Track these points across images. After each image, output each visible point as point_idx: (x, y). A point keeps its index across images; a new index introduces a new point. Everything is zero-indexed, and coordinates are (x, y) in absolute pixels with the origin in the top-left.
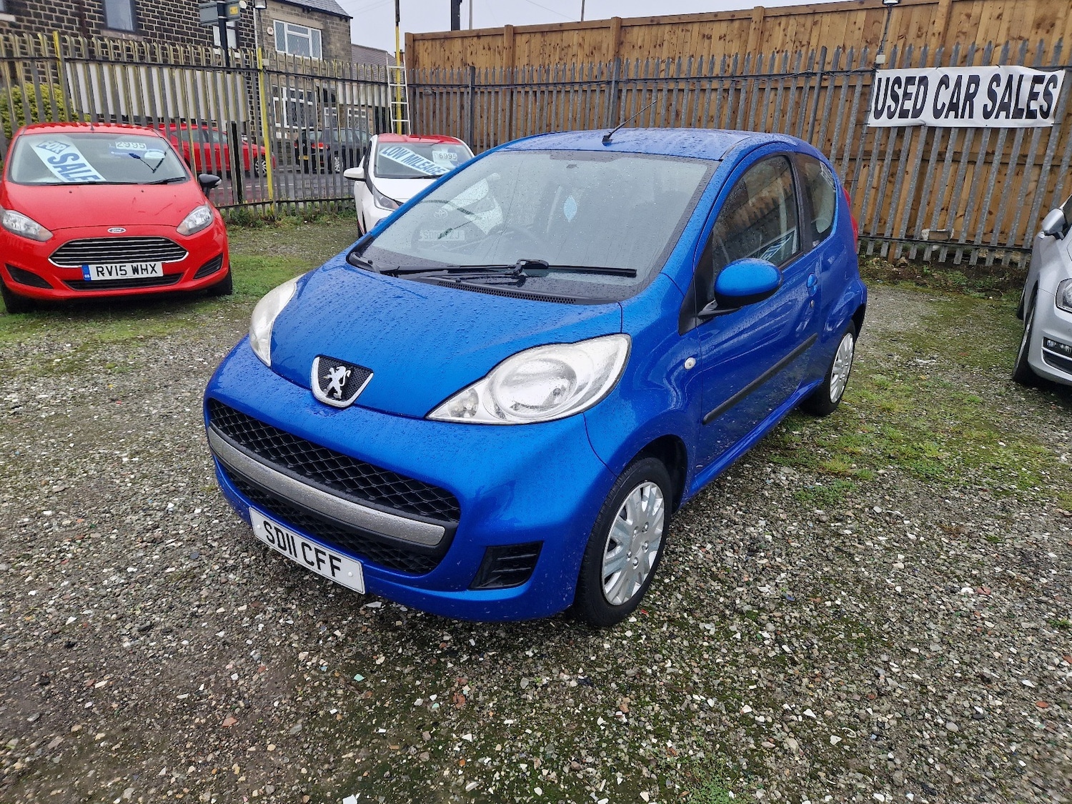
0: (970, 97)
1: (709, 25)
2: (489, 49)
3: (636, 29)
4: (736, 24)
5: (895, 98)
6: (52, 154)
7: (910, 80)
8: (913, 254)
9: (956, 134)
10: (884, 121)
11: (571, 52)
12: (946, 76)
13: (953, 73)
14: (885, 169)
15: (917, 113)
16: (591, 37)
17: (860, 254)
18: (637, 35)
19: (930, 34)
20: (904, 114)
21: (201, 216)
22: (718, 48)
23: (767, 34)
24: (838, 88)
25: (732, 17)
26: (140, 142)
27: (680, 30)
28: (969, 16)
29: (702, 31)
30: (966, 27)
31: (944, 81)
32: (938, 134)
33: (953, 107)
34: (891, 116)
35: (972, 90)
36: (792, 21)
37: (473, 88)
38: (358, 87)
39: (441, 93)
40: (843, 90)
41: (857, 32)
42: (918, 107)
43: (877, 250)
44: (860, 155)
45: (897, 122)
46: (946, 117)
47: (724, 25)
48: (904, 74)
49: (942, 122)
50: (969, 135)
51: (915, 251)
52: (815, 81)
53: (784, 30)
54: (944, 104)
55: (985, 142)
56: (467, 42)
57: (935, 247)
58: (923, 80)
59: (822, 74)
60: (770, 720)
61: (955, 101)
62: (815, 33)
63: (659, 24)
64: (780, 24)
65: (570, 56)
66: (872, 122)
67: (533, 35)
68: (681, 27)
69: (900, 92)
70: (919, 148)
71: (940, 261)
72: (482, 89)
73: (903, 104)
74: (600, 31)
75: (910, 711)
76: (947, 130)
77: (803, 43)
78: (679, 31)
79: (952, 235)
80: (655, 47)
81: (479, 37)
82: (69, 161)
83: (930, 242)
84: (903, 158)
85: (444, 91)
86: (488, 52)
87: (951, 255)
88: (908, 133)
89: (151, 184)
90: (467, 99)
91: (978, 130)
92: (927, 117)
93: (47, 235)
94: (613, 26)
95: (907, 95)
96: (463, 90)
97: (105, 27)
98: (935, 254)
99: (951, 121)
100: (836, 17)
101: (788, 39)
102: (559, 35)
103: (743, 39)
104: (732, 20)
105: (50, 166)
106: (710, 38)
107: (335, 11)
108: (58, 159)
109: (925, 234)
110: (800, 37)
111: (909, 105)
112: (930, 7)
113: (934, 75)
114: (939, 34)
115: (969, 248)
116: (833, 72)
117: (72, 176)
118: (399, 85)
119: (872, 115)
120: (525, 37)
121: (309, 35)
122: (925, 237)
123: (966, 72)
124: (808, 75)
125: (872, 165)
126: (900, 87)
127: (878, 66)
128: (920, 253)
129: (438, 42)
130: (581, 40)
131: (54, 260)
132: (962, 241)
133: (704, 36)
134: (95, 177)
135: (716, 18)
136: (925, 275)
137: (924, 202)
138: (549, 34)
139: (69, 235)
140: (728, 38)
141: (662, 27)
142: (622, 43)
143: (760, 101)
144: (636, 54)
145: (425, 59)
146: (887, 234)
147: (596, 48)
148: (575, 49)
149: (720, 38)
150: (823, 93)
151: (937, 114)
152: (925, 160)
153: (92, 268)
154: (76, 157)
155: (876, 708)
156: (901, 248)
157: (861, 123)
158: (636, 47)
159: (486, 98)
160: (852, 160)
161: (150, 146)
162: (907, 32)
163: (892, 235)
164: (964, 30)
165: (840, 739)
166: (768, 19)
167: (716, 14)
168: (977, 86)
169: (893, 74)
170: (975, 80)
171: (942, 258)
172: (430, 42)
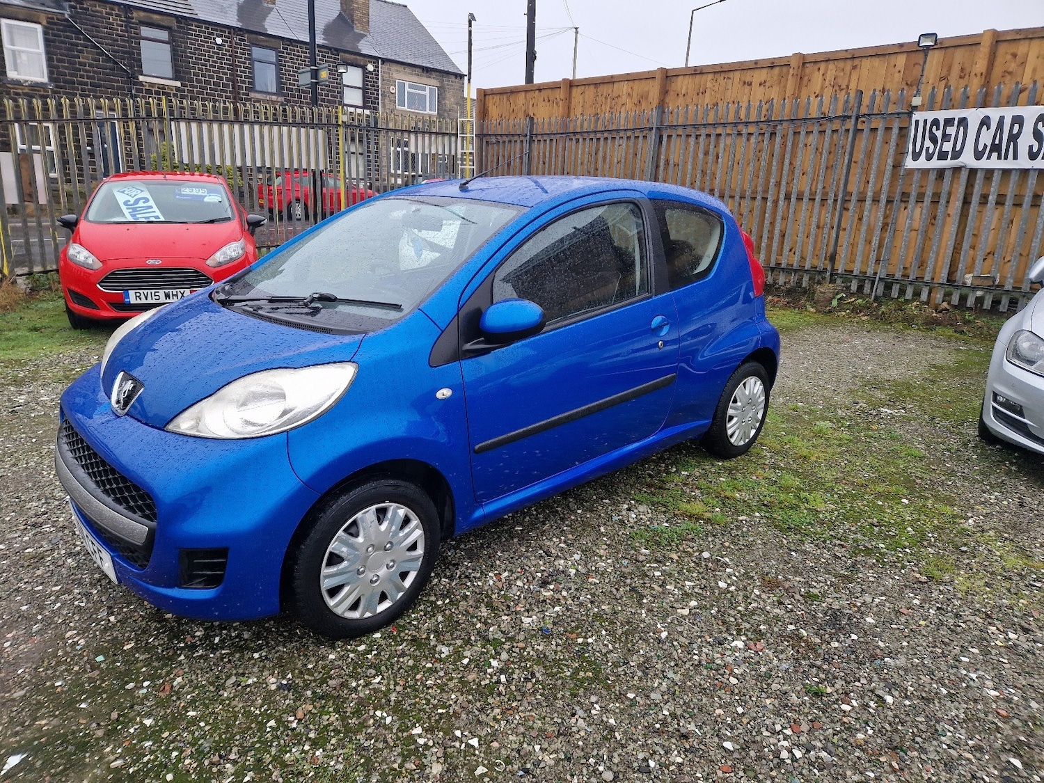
0: (1013, 138)
1: (750, 73)
2: (549, 101)
3: (680, 78)
4: (776, 70)
5: (934, 139)
6: (128, 198)
7: (949, 122)
8: (955, 299)
9: (1000, 176)
10: (922, 163)
11: (621, 101)
12: (987, 117)
13: (994, 113)
14: (924, 211)
15: (956, 155)
16: (639, 87)
17: (898, 297)
18: (682, 84)
19: (973, 74)
20: (943, 156)
21: (234, 251)
22: (758, 94)
23: (806, 79)
24: (874, 130)
25: (772, 65)
26: (202, 188)
27: (722, 78)
28: (1014, 56)
29: (743, 79)
30: (1012, 66)
31: (985, 122)
32: (980, 175)
33: (996, 148)
34: (929, 158)
35: (1015, 131)
36: (831, 66)
37: (531, 137)
38: (430, 138)
39: (504, 142)
40: (879, 132)
41: (897, 75)
42: (958, 148)
43: (917, 294)
44: (897, 197)
45: (936, 164)
46: (989, 158)
47: (764, 71)
48: (942, 115)
49: (984, 164)
50: (1014, 178)
51: (958, 296)
52: (850, 124)
53: (823, 75)
54: (985, 146)
55: (1032, 184)
56: (530, 95)
57: (979, 293)
58: (963, 122)
59: (857, 118)
60: (431, 743)
61: (997, 142)
62: (854, 77)
63: (701, 73)
64: (819, 69)
65: (620, 105)
66: (910, 163)
67: (587, 87)
68: (723, 75)
69: (939, 134)
70: (960, 190)
71: (985, 307)
72: (539, 137)
73: (942, 145)
74: (648, 81)
75: (579, 753)
76: (989, 172)
77: (842, 87)
78: (720, 78)
79: (997, 282)
80: (698, 94)
81: (540, 90)
82: (141, 204)
83: (974, 288)
84: (943, 201)
85: (507, 140)
86: (548, 104)
87: (996, 302)
88: (948, 174)
89: (200, 223)
90: (526, 146)
91: (1025, 172)
92: (967, 159)
93: (98, 265)
94: (658, 76)
95: (946, 137)
96: (522, 138)
97: (252, 89)
98: (980, 300)
99: (994, 163)
100: (876, 61)
101: (827, 84)
102: (611, 85)
103: (782, 84)
104: (772, 67)
105: (124, 208)
106: (750, 84)
107: (452, 70)
108: (132, 202)
109: (969, 279)
110: (840, 81)
111: (948, 147)
112: (974, 47)
113: (974, 116)
114: (982, 74)
115: (1016, 295)
116: (869, 115)
117: (138, 216)
118: (468, 135)
119: (910, 156)
120: (580, 90)
121: (427, 93)
122: (969, 282)
123: (1009, 113)
124: (845, 118)
125: (910, 206)
126: (938, 129)
127: (915, 108)
128: (963, 299)
129: (505, 96)
130: (630, 90)
131: (101, 286)
132: (1008, 287)
133: (745, 83)
134: (157, 217)
135: (756, 66)
136: (967, 322)
137: (966, 246)
138: (601, 85)
139: (115, 265)
140: (767, 84)
141: (705, 76)
142: (667, 92)
143: (795, 145)
144: (680, 101)
145: (494, 111)
146: (927, 278)
147: (643, 97)
148: (624, 99)
149: (760, 84)
150: (858, 136)
151: (978, 155)
152: (966, 202)
153: (132, 293)
154: (147, 200)
155: (545, 745)
156: (942, 293)
157: (897, 165)
158: (680, 95)
159: (542, 146)
160: (889, 202)
161: (210, 192)
162: (949, 74)
163: (933, 279)
164: (1011, 70)
165: (486, 770)
166: (808, 65)
167: (756, 62)
168: (1021, 126)
169: (930, 116)
170: (1018, 120)
171: (987, 304)
172: (498, 96)
